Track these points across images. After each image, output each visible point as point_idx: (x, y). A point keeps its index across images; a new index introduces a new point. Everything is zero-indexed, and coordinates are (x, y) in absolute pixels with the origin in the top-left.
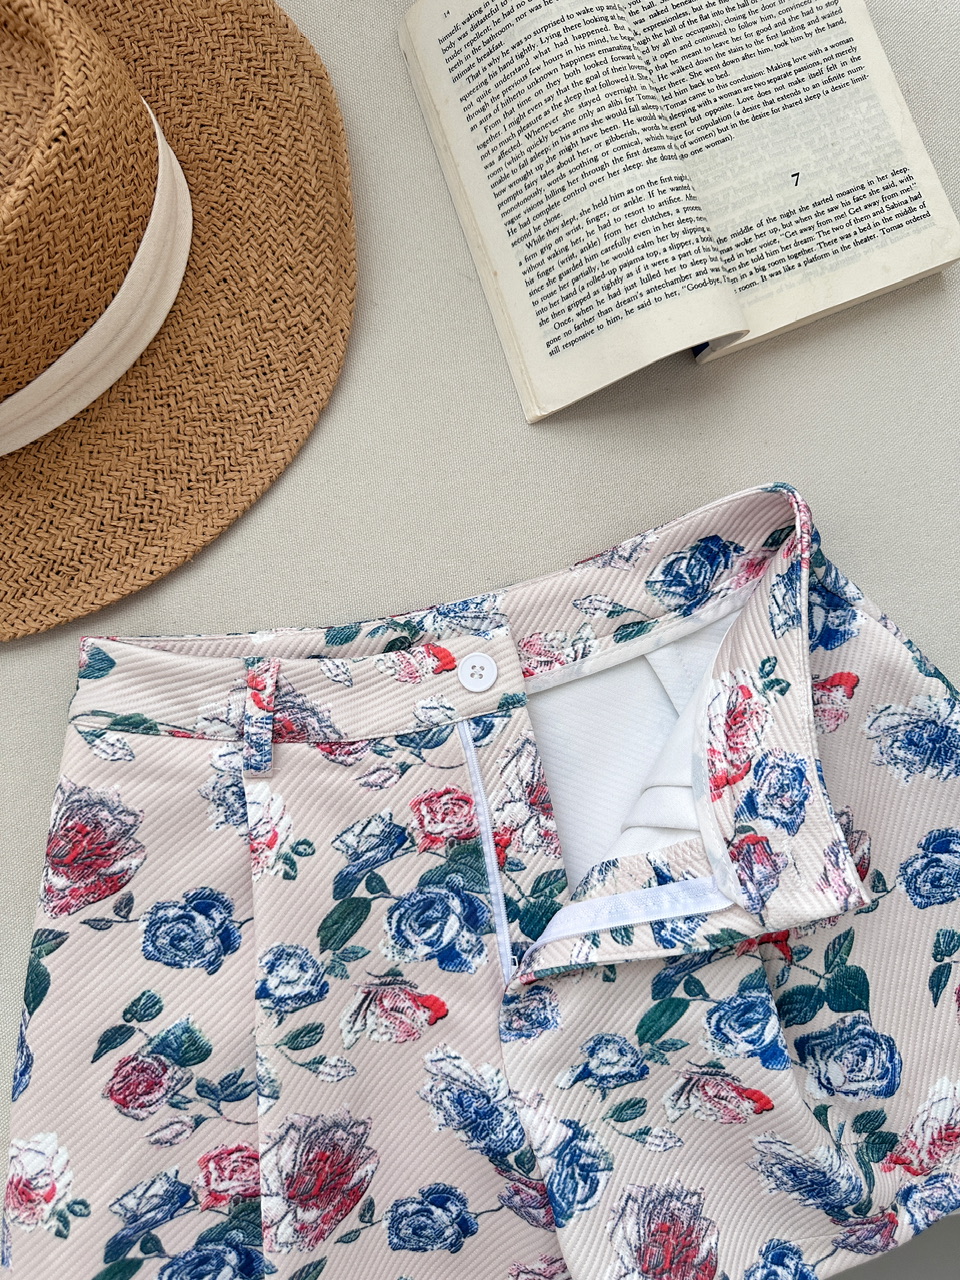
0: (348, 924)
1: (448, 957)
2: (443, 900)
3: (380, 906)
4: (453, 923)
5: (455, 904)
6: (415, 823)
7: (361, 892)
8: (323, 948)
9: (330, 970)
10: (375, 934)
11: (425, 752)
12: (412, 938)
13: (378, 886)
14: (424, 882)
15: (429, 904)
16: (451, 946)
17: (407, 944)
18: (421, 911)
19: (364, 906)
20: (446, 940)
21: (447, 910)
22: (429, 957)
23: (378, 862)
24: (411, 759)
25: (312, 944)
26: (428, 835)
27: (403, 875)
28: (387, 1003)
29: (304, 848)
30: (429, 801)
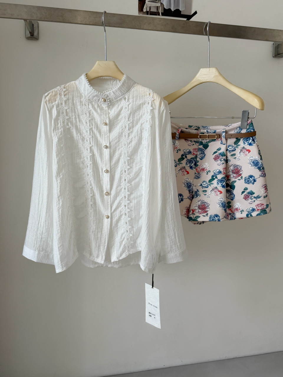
0: (181, 160)
1: (191, 167)
2: (193, 161)
3: (185, 159)
4: (193, 164)
5: (194, 162)
6: (192, 152)
7: (184, 157)
8: (178, 161)
9: (178, 164)
10: (184, 162)
11: (196, 143)
12: (188, 164)
13: (186, 157)
14: (191, 158)
15: (191, 161)
16: (192, 166)
17: (187, 164)
18: (190, 161)
19: (184, 159)
20: (191, 165)
21: (193, 162)
22: (189, 167)
23: (187, 154)
24: (195, 144)
25: (177, 161)
26: (193, 153)
27: (189, 157)
28: (183, 170)
29: (180, 150)
30: (195, 149)
